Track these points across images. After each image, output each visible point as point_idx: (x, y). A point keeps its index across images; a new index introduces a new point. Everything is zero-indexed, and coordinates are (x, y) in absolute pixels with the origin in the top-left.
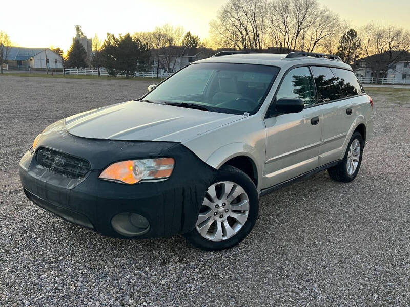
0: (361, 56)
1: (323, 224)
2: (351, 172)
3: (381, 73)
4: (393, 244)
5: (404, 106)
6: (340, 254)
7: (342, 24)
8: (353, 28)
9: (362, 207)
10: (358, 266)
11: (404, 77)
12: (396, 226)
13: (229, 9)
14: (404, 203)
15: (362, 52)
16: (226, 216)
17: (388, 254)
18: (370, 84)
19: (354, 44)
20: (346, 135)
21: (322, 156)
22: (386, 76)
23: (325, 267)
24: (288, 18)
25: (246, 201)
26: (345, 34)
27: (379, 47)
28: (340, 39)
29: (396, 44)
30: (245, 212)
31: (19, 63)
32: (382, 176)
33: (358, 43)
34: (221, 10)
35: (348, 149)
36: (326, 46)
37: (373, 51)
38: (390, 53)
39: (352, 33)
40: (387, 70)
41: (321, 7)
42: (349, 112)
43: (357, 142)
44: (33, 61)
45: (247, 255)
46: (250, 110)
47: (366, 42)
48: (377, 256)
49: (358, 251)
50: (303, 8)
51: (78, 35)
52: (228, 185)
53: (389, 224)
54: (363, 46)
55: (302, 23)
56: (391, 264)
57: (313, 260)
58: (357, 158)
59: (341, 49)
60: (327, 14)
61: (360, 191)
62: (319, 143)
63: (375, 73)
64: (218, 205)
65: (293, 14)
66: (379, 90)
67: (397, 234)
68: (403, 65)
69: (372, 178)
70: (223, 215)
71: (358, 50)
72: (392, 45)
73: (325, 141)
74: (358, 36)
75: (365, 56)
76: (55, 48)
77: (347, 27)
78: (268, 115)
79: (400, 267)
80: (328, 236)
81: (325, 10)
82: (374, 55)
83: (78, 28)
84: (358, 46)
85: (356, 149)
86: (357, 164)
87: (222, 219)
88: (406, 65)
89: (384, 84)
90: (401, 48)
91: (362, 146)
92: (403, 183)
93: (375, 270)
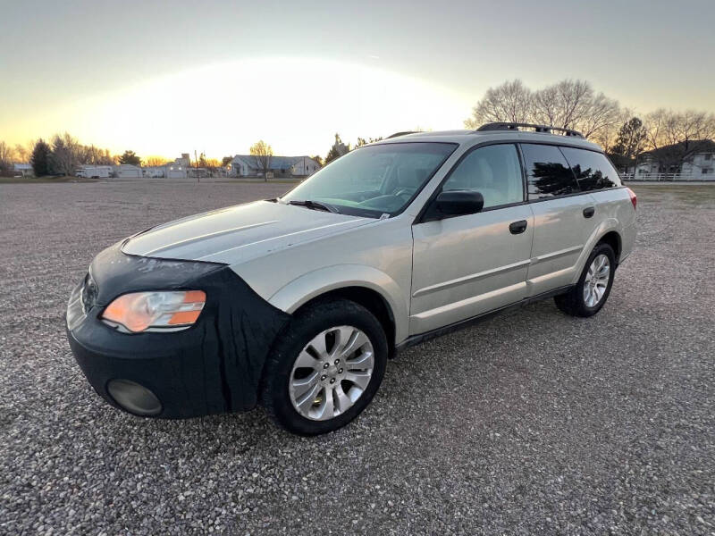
0: (646, 149)
1: (518, 396)
2: (592, 303)
3: (672, 169)
4: (639, 456)
5: (701, 206)
6: (526, 470)
7: (623, 111)
8: (636, 115)
9: (597, 365)
10: (550, 508)
11: (705, 171)
12: (654, 413)
13: (486, 105)
14: (677, 363)
15: (648, 144)
16: (340, 379)
17: (623, 481)
18: (657, 181)
19: (638, 135)
20: (582, 249)
21: (534, 281)
22: (679, 171)
23: (484, 501)
24: (555, 110)
25: (369, 354)
26: (626, 124)
27: (672, 136)
28: (619, 130)
29: (695, 132)
30: (366, 370)
31: (283, 171)
32: (646, 309)
33: (642, 134)
34: (477, 106)
35: (586, 269)
36: (601, 139)
37: (663, 141)
38: (687, 143)
39: (636, 123)
40: (682, 164)
41: (596, 94)
42: (589, 213)
43: (603, 259)
44: (294, 169)
45: (357, 450)
46: (391, 211)
47: (654, 131)
48: (600, 485)
49: (564, 464)
50: (573, 97)
51: (337, 142)
52: (345, 332)
53: (640, 406)
54: (649, 136)
55: (571, 114)
56: (626, 513)
57: (468, 478)
58: (605, 282)
59: (620, 141)
60: (603, 102)
61: (602, 333)
62: (529, 261)
63: (665, 169)
64: (328, 364)
65: (560, 105)
66: (667, 188)
67: (650, 432)
68: (704, 157)
69: (629, 313)
70: (334, 379)
71: (642, 142)
72: (689, 133)
73: (540, 258)
74: (643, 125)
75: (651, 149)
76: (315, 156)
77: (628, 116)
78: (421, 219)
79: (643, 524)
80: (518, 422)
81: (602, 97)
82: (664, 148)
83: (337, 136)
84: (642, 137)
85: (602, 269)
86: (603, 290)
87: (333, 385)
88: (708, 157)
89: (676, 181)
90: (703, 136)
91: (614, 265)
92: (682, 323)
93: (585, 524)
